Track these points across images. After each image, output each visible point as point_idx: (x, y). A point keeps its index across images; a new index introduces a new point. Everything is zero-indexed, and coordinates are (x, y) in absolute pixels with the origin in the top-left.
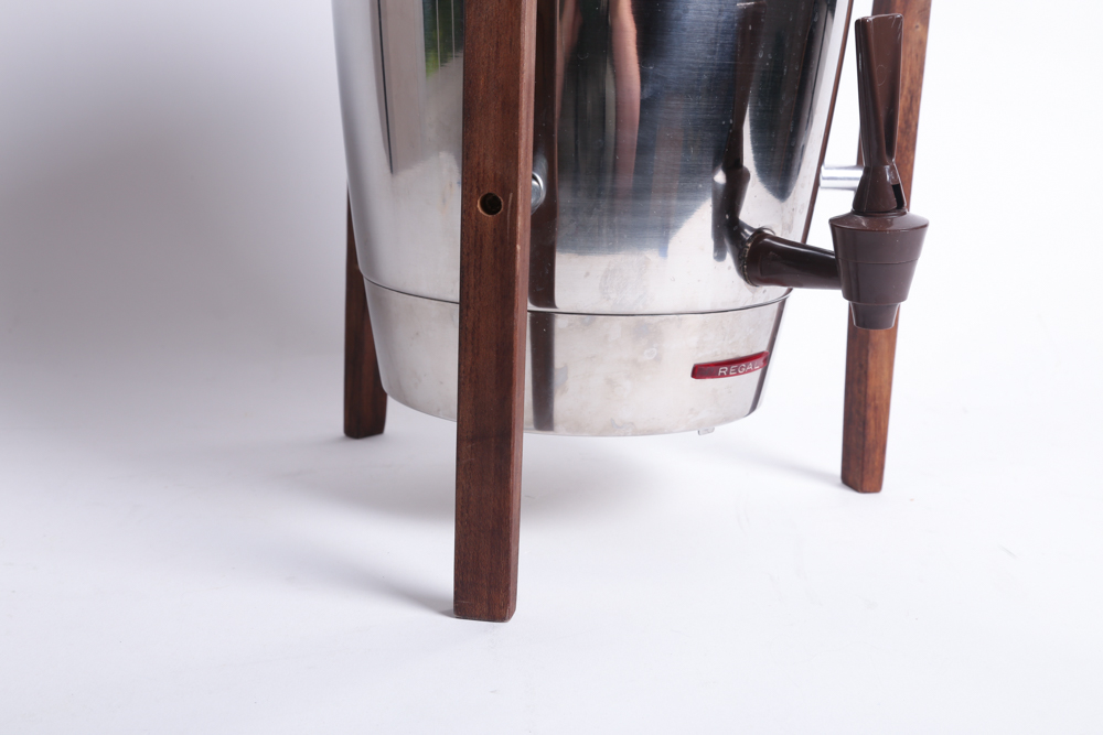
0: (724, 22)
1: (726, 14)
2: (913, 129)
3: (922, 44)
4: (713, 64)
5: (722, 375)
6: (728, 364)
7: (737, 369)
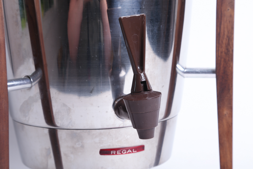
3: (232, 17)
5: (113, 154)
6: (116, 150)
7: (121, 152)
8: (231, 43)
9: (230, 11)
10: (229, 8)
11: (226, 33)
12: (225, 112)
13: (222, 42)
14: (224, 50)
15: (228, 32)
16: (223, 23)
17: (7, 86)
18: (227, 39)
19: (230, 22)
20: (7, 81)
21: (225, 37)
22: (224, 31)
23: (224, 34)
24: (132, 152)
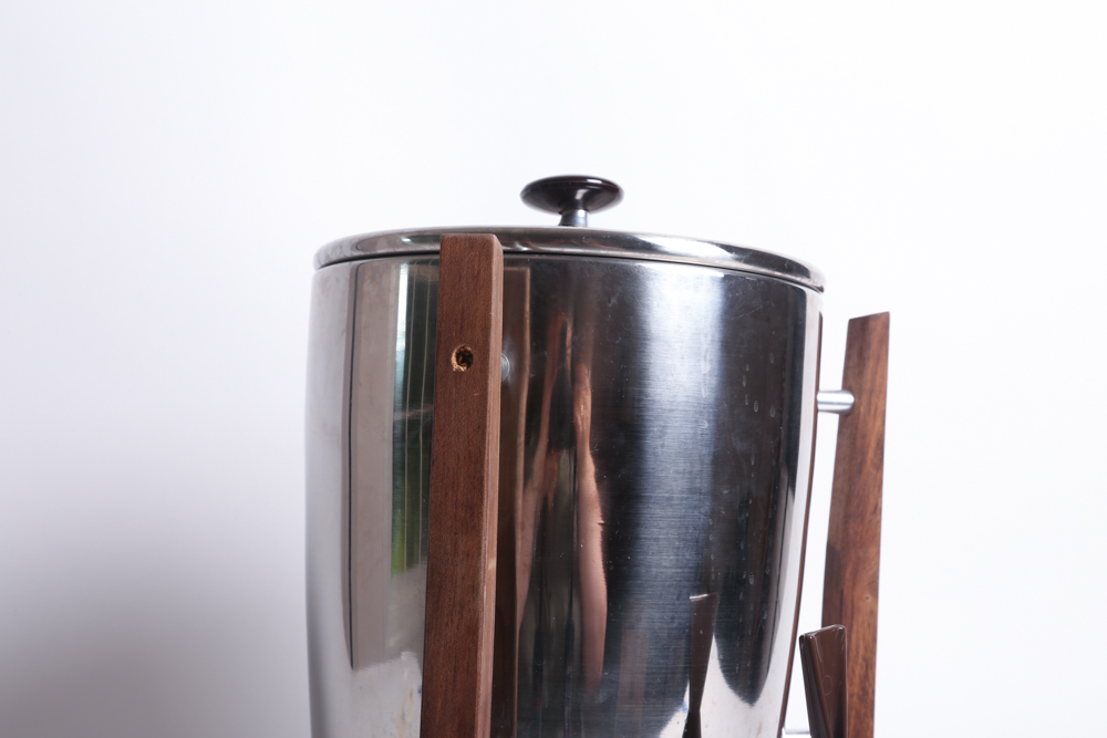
0: (676, 628)
1: (677, 621)
2: (870, 696)
3: (873, 614)
4: (667, 668)
8: (870, 675)
9: (869, 601)
10: (868, 595)
11: (861, 651)
13: (853, 671)
14: (856, 690)
15: (866, 649)
16: (855, 628)
18: (864, 665)
19: (869, 625)
21: (860, 660)
22: (858, 647)
23: (858, 653)
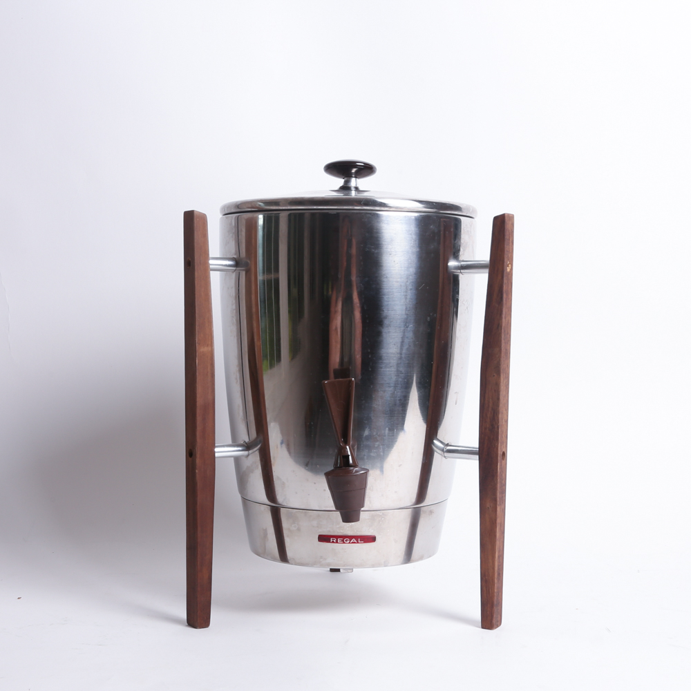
5: (333, 542)
6: (337, 537)
7: (343, 541)
9: (495, 377)
10: (495, 374)
11: (491, 405)
12: (488, 505)
13: (487, 415)
14: (488, 426)
15: (493, 404)
16: (488, 391)
17: (214, 453)
18: (492, 412)
19: (495, 391)
20: (214, 446)
21: (490, 409)
22: (489, 402)
24: (358, 543)
